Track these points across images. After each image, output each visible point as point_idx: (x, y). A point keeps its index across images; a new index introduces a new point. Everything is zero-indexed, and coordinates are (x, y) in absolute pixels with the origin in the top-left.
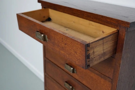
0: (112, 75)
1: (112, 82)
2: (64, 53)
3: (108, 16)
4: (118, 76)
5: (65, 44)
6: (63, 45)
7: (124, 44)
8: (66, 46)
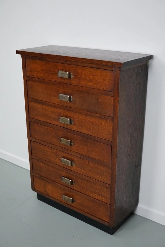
0: (112, 113)
1: (113, 120)
2: (91, 84)
3: (103, 60)
4: (118, 113)
5: (94, 76)
6: (91, 77)
7: (120, 82)
8: (95, 77)
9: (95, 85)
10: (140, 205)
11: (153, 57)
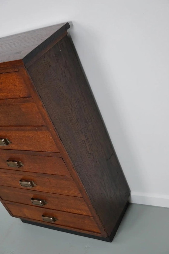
2: (4, 94)
5: (1, 83)
9: (9, 94)
10: (133, 194)
11: (70, 24)
